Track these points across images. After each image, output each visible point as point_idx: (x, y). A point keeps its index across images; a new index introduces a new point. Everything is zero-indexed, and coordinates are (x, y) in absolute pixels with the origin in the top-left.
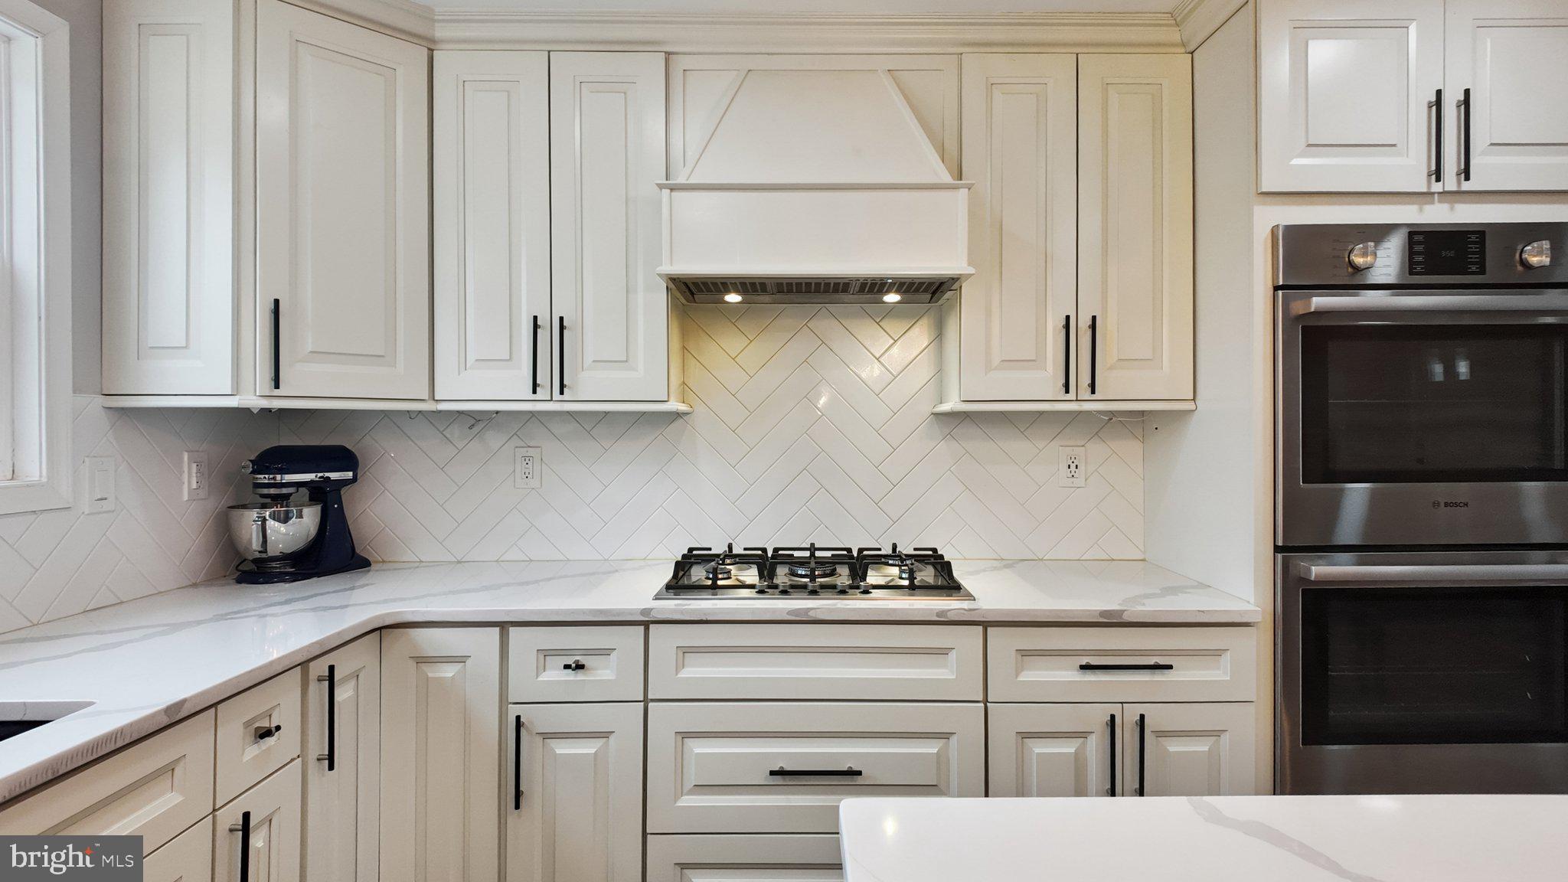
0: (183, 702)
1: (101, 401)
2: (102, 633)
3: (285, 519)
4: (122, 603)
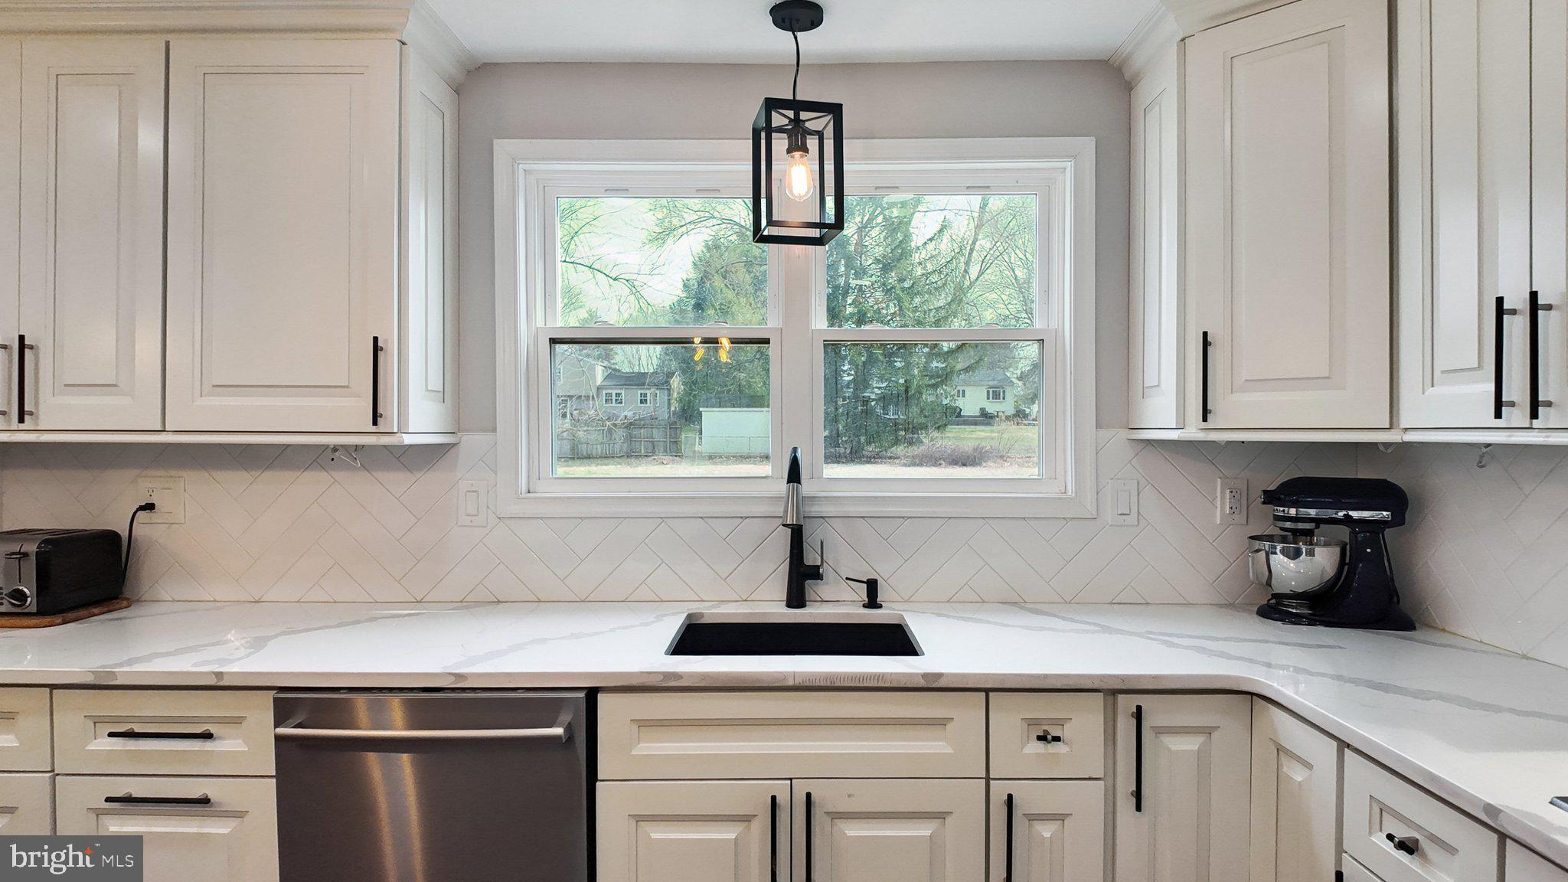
0: (940, 675)
1: (1124, 434)
2: (1073, 621)
3: (1295, 555)
4: (1148, 604)
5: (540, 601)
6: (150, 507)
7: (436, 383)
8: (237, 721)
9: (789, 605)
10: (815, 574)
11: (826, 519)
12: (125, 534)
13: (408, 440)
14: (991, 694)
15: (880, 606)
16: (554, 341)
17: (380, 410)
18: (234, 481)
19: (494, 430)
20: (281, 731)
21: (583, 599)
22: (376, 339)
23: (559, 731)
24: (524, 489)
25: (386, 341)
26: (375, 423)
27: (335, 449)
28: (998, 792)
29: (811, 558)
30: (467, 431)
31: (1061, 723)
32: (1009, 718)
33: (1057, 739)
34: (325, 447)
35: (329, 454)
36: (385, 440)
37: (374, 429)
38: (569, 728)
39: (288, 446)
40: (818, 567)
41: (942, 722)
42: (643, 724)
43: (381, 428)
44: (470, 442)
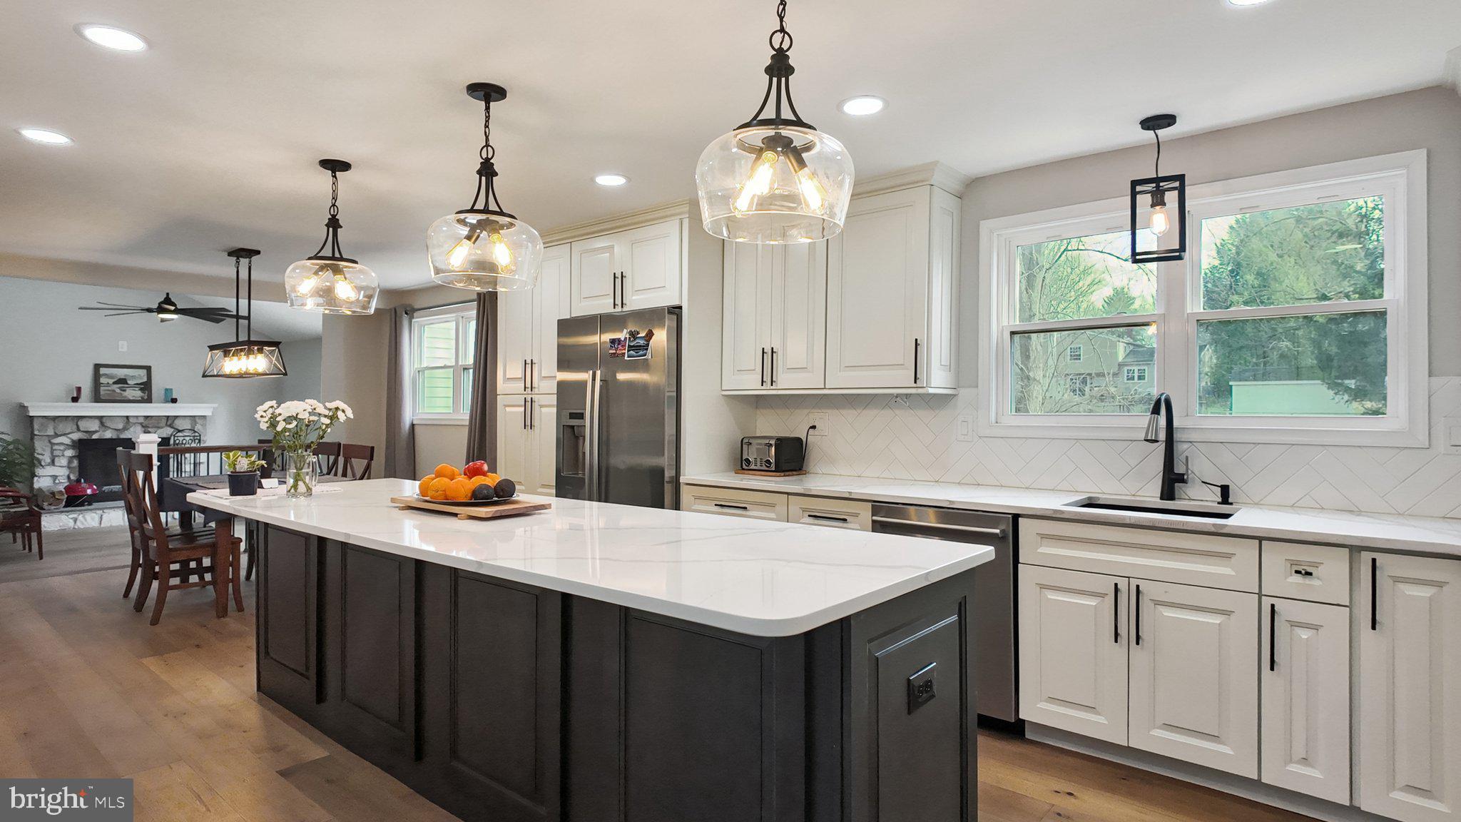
0: (1225, 526)
5: (1002, 486)
6: (814, 427)
7: (945, 361)
8: (856, 515)
9: (1162, 498)
10: (1181, 479)
11: (1194, 444)
12: (804, 440)
13: (931, 391)
14: (1264, 543)
15: (1231, 504)
16: (1013, 333)
17: (918, 376)
18: (849, 414)
19: (977, 387)
20: (875, 518)
21: (1027, 486)
22: (916, 340)
23: (997, 531)
24: (994, 421)
25: (921, 340)
26: (915, 382)
27: (897, 396)
28: (1267, 603)
29: (1179, 468)
30: (963, 387)
31: (1316, 565)
32: (1275, 558)
33: (1310, 574)
34: (892, 395)
35: (894, 399)
36: (920, 391)
37: (915, 385)
38: (1002, 531)
39: (876, 395)
40: (1183, 475)
41: (1228, 556)
42: (1044, 536)
43: (919, 384)
44: (964, 393)
